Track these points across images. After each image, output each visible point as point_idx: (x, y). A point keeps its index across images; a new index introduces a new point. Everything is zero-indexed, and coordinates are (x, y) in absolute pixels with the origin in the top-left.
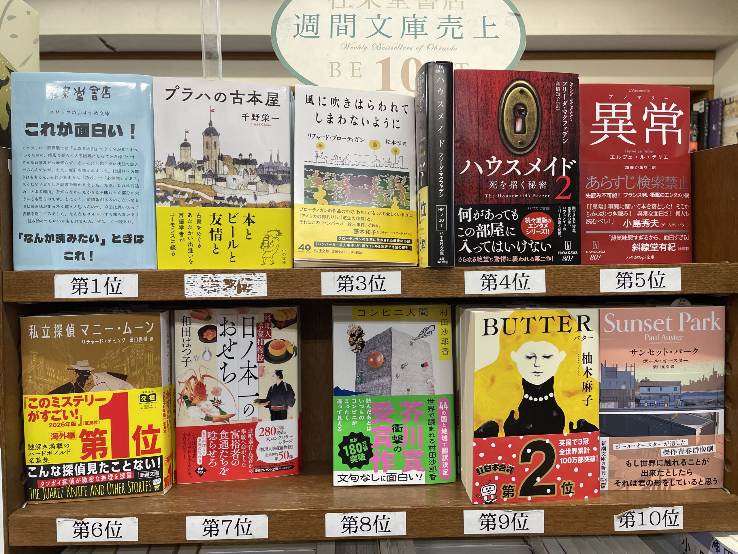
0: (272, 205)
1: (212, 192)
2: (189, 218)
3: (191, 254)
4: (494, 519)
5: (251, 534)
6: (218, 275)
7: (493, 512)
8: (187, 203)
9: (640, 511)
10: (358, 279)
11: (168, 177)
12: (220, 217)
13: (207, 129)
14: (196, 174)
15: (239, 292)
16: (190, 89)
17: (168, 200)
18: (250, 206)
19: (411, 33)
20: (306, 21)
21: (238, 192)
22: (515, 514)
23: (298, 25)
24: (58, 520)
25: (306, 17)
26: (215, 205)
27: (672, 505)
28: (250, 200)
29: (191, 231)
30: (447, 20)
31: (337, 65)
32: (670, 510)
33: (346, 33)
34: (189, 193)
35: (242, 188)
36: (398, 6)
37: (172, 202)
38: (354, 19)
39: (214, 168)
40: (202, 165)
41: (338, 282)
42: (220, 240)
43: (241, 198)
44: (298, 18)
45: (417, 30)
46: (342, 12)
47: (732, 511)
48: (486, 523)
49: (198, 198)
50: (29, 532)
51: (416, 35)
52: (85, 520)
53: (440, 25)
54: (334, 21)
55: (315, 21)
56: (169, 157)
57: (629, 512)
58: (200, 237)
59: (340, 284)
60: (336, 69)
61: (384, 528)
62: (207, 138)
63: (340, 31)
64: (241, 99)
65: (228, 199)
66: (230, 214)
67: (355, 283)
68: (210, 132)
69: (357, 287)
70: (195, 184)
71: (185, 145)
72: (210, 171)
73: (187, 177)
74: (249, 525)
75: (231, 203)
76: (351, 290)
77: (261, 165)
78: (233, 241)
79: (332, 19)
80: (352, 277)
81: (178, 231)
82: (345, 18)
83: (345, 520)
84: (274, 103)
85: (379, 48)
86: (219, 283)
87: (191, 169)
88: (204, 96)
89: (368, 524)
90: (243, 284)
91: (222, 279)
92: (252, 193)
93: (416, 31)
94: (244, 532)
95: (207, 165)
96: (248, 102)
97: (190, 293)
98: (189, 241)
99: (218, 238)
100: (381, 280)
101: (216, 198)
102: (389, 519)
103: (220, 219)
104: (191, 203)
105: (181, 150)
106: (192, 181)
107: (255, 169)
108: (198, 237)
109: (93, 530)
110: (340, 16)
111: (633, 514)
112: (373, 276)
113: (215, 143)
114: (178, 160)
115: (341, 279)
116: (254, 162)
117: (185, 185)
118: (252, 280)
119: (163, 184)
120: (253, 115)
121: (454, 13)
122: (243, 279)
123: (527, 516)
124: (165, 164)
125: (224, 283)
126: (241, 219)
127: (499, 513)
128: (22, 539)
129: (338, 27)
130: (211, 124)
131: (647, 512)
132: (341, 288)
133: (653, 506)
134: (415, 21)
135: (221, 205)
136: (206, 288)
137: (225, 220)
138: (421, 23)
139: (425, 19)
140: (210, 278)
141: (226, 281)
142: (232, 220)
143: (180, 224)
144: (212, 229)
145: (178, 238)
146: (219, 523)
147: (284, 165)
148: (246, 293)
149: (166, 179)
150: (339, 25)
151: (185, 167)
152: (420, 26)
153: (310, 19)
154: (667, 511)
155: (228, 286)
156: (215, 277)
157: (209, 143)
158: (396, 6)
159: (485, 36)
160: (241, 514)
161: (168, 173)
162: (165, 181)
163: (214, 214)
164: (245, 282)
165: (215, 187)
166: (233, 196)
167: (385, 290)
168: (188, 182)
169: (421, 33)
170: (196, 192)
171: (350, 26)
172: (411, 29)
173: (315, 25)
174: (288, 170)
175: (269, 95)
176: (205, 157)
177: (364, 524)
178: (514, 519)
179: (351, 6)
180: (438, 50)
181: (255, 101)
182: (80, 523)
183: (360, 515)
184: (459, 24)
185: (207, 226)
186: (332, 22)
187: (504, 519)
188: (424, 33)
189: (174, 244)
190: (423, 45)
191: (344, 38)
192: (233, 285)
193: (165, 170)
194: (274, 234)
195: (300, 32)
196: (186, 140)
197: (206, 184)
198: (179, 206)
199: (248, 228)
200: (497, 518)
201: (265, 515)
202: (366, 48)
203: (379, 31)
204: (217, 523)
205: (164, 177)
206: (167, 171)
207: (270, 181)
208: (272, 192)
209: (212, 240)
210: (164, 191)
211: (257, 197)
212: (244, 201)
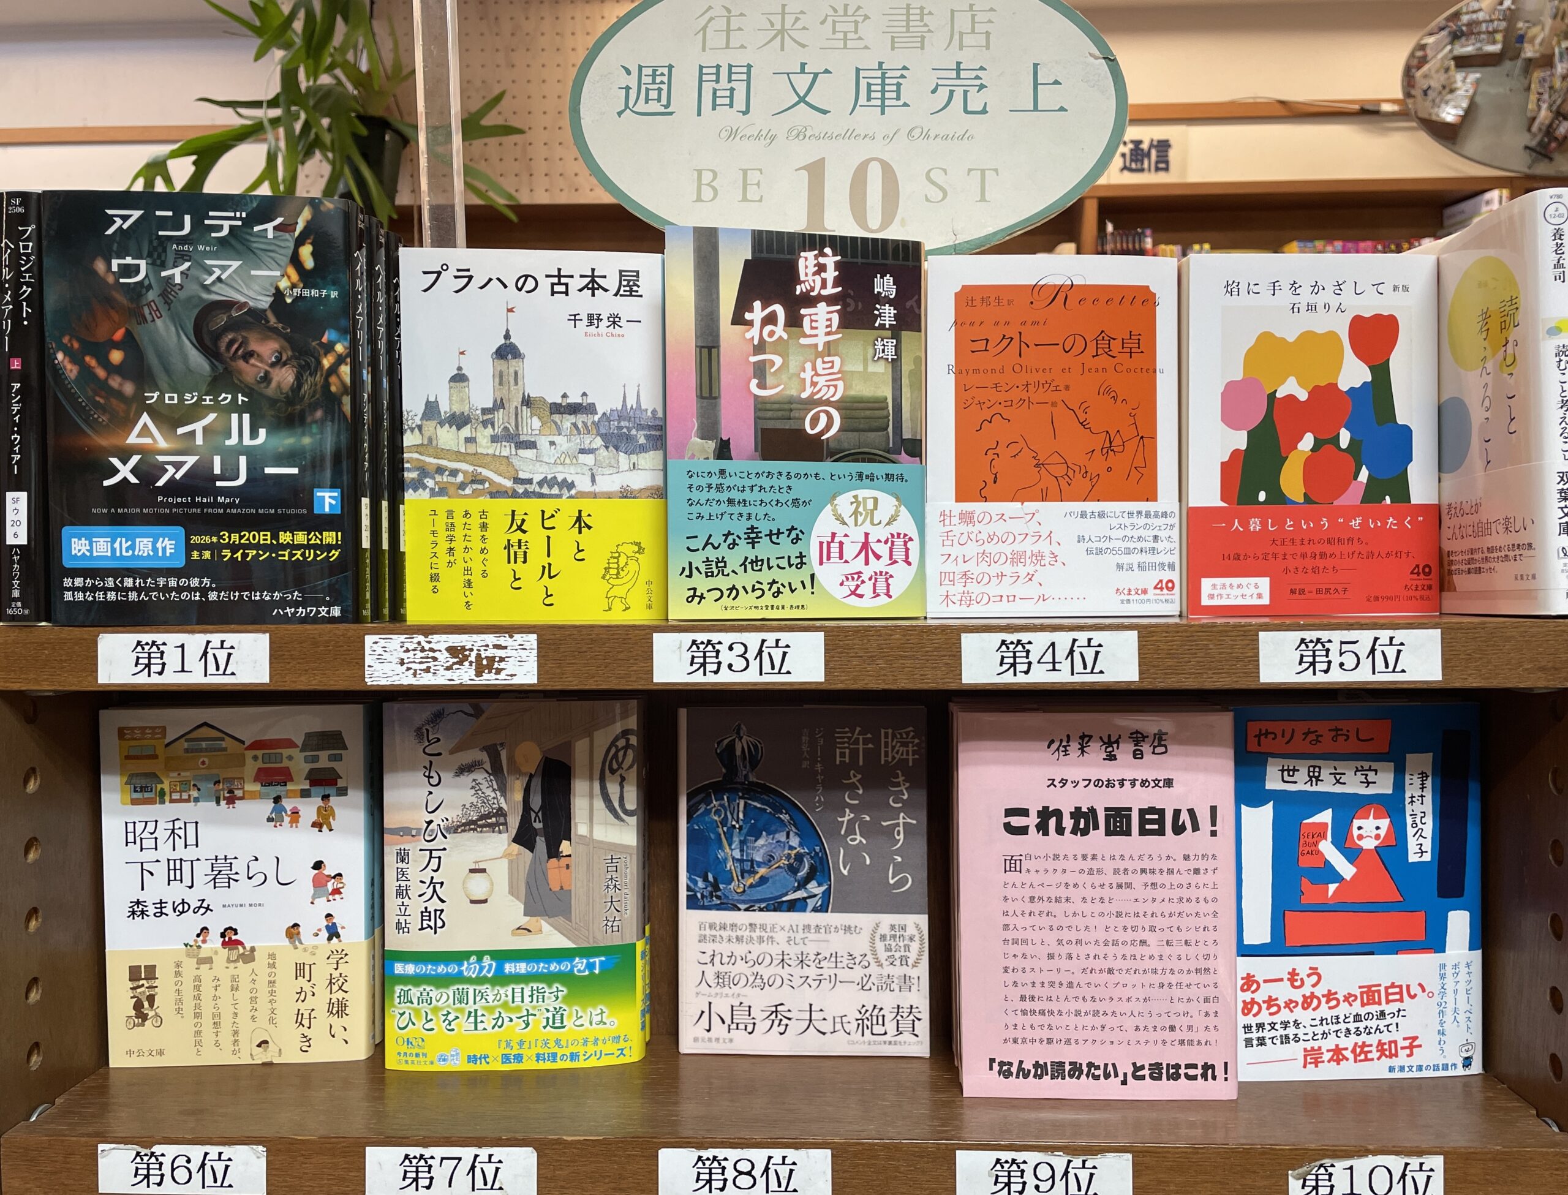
0: (626, 494)
1: (510, 469)
2: (465, 520)
3: (468, 591)
4: (1023, 1171)
5: (501, 1188)
6: (435, 638)
7: (1020, 1156)
8: (460, 492)
9: (1348, 1163)
10: (731, 648)
11: (425, 442)
12: (525, 517)
13: (500, 347)
14: (479, 434)
15: (479, 674)
16: (468, 270)
17: (425, 487)
18: (582, 495)
19: (873, 102)
20: (645, 80)
21: (560, 468)
22: (1069, 1162)
23: (628, 88)
24: (101, 1147)
25: (645, 71)
26: (515, 495)
27: (1420, 1153)
28: (583, 484)
29: (469, 545)
30: (954, 74)
31: (711, 174)
32: (1415, 1162)
33: (731, 105)
34: (465, 473)
35: (568, 461)
36: (845, 44)
37: (432, 490)
38: (749, 74)
39: (513, 424)
40: (491, 416)
41: (690, 654)
42: (525, 562)
43: (565, 480)
44: (628, 72)
45: (887, 95)
46: (724, 59)
47: (1557, 1170)
48: (1006, 1180)
49: (482, 482)
50: (41, 1171)
51: (883, 107)
52: (158, 1149)
53: (938, 85)
54: (705, 78)
55: (665, 79)
56: (428, 403)
57: (1321, 1166)
58: (486, 556)
59: (693, 657)
60: (708, 185)
61: (784, 1183)
62: (501, 365)
63: (718, 101)
64: (566, 285)
65: (541, 484)
66: (543, 512)
67: (726, 657)
68: (507, 352)
69: (730, 666)
70: (476, 454)
71: (459, 378)
72: (506, 428)
73: (462, 441)
74: (497, 1169)
75: (545, 490)
76: (716, 672)
77: (604, 414)
78: (550, 565)
79: (701, 74)
80: (720, 643)
81: (444, 546)
82: (730, 73)
83: (700, 1164)
84: (631, 291)
85: (801, 137)
86: (436, 654)
87: (469, 426)
88: (495, 282)
89: (749, 1173)
90: (487, 657)
91: (442, 646)
92: (586, 469)
93: (883, 99)
94: (485, 1184)
95: (499, 417)
96: (580, 290)
97: (376, 674)
98: (465, 565)
99: (520, 559)
100: (780, 651)
101: (517, 480)
102: (794, 1163)
103: (523, 521)
104: (468, 491)
105: (451, 388)
106: (471, 449)
107: (593, 423)
108: (483, 556)
109: (173, 1170)
110: (718, 67)
111: (1330, 1170)
112: (763, 641)
113: (516, 373)
114: (444, 408)
115: (694, 648)
116: (590, 409)
117: (459, 456)
118: (506, 648)
119: (416, 456)
120: (590, 317)
121: (969, 59)
122: (487, 646)
123: (1094, 1167)
124: (420, 416)
125: (447, 654)
126: (564, 520)
127: (1033, 1157)
128: (28, 1186)
129: (715, 91)
130: (507, 336)
131: (1363, 1165)
132: (696, 666)
133: (1375, 1153)
134: (883, 78)
135: (527, 494)
136: (410, 665)
137: (533, 524)
138: (895, 81)
139: (904, 72)
140: (419, 643)
141: (452, 651)
142: (547, 524)
143: (449, 533)
144: (509, 541)
145: (444, 558)
146: (435, 1163)
147: (649, 414)
148: (493, 676)
149: (422, 445)
150: (717, 86)
151: (459, 421)
152: (894, 88)
153: (654, 75)
154: (1407, 1164)
155: (455, 660)
156: (430, 642)
157: (505, 373)
158: (841, 44)
159: (1036, 109)
160: (480, 1143)
161: (427, 434)
162: (420, 449)
163: (513, 512)
164: (491, 652)
165: (514, 461)
166: (549, 477)
167: (789, 672)
168: (463, 450)
169: (894, 102)
170: (479, 470)
171: (740, 89)
172: (873, 95)
173: (665, 87)
174: (658, 423)
175: (621, 276)
176: (495, 401)
177: (741, 1173)
178: (1066, 1173)
179: (742, 47)
180: (931, 139)
181: (593, 289)
182: (146, 1155)
183: (733, 1154)
184: (978, 82)
185: (499, 535)
186: (701, 81)
187: (1044, 1172)
188: (901, 103)
189: (436, 571)
190: (898, 130)
191: (727, 117)
192: (466, 658)
193: (420, 427)
194: (630, 549)
195: (631, 106)
196: (460, 369)
197: (497, 453)
198: (446, 498)
199: (579, 538)
200: (1029, 1169)
201: (531, 1149)
202: (773, 138)
203: (802, 100)
204: (430, 1162)
205: (419, 442)
206: (425, 429)
207: (623, 446)
208: (627, 468)
209: (509, 562)
210: (418, 469)
211: (597, 478)
212: (571, 486)
